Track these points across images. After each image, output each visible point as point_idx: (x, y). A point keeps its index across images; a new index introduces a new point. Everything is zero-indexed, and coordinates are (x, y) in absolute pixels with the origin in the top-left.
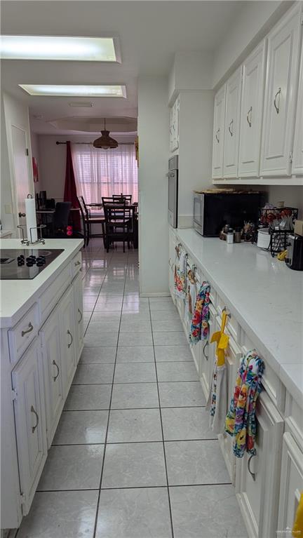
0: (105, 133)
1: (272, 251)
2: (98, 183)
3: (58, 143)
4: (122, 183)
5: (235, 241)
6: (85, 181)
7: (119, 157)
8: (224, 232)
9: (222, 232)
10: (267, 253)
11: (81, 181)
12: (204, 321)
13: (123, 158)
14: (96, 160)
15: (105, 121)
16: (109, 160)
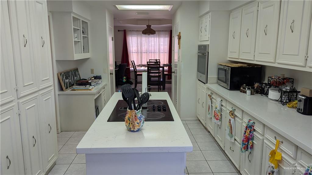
0: (149, 26)
1: (281, 101)
2: (141, 53)
3: (119, 31)
4: (154, 53)
5: (252, 94)
6: (133, 52)
7: (153, 38)
8: (243, 88)
9: (242, 88)
10: (277, 103)
11: (131, 52)
12: (250, 141)
13: (155, 38)
14: (140, 40)
15: (149, 20)
16: (147, 40)
